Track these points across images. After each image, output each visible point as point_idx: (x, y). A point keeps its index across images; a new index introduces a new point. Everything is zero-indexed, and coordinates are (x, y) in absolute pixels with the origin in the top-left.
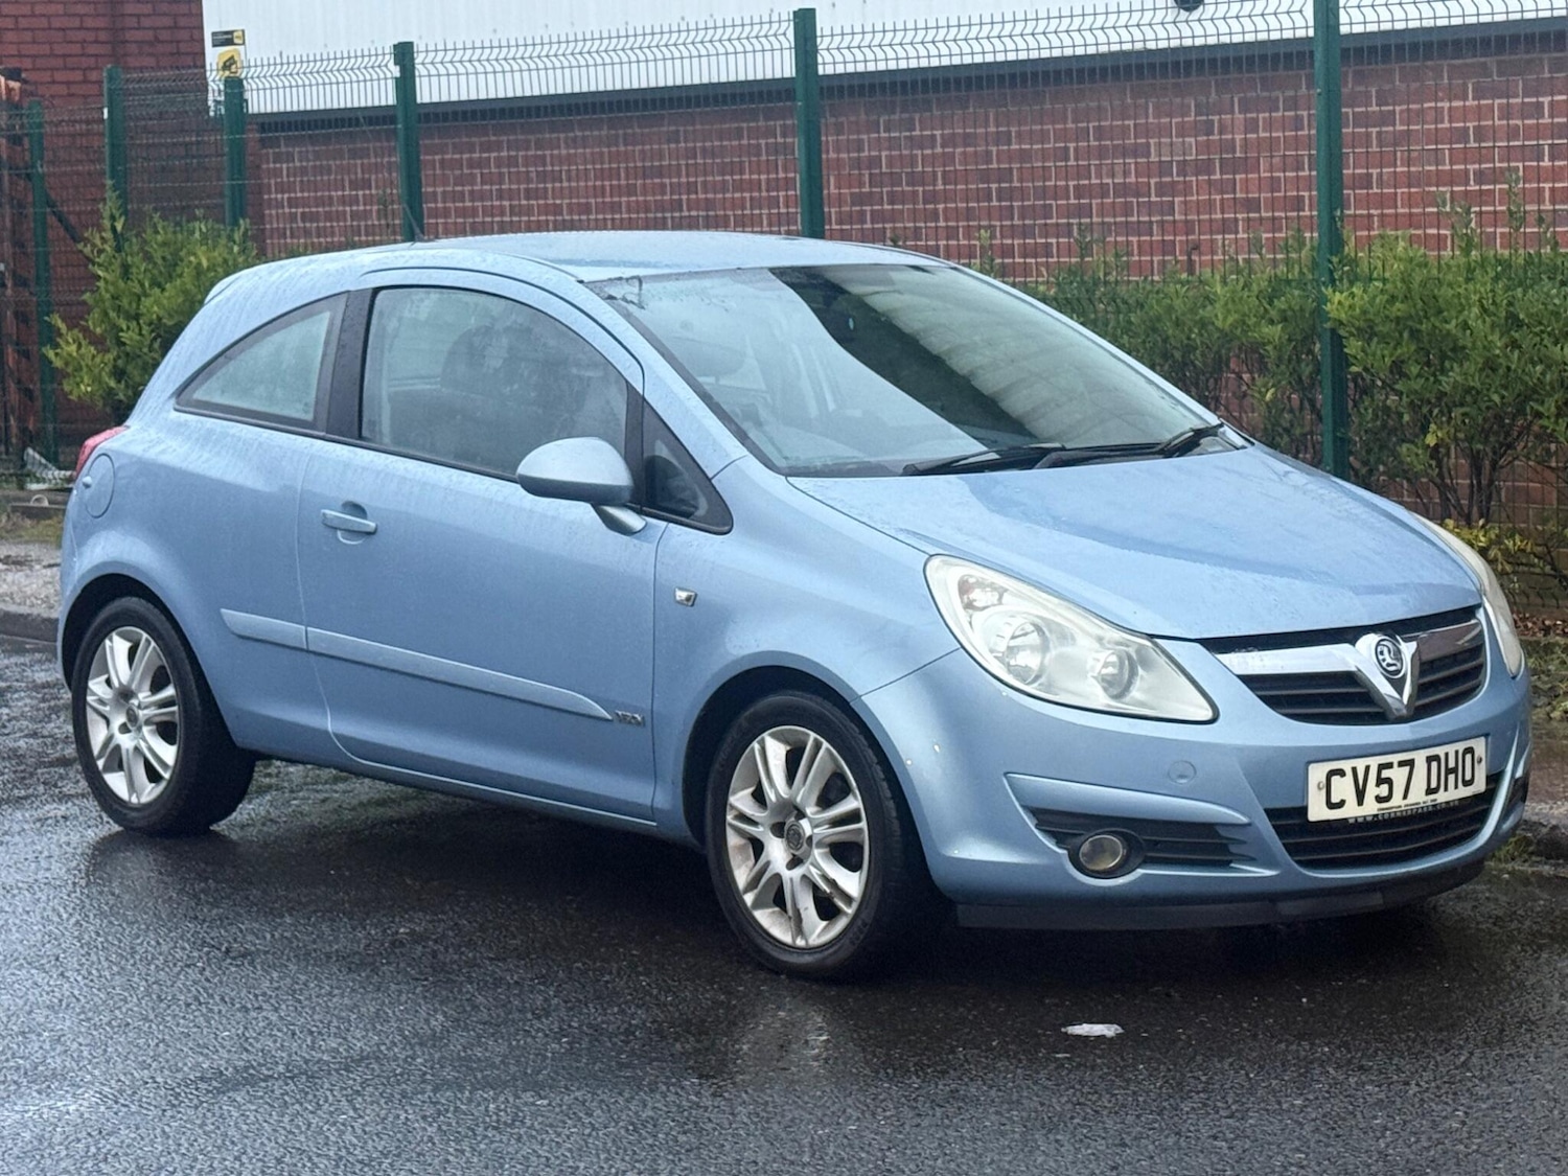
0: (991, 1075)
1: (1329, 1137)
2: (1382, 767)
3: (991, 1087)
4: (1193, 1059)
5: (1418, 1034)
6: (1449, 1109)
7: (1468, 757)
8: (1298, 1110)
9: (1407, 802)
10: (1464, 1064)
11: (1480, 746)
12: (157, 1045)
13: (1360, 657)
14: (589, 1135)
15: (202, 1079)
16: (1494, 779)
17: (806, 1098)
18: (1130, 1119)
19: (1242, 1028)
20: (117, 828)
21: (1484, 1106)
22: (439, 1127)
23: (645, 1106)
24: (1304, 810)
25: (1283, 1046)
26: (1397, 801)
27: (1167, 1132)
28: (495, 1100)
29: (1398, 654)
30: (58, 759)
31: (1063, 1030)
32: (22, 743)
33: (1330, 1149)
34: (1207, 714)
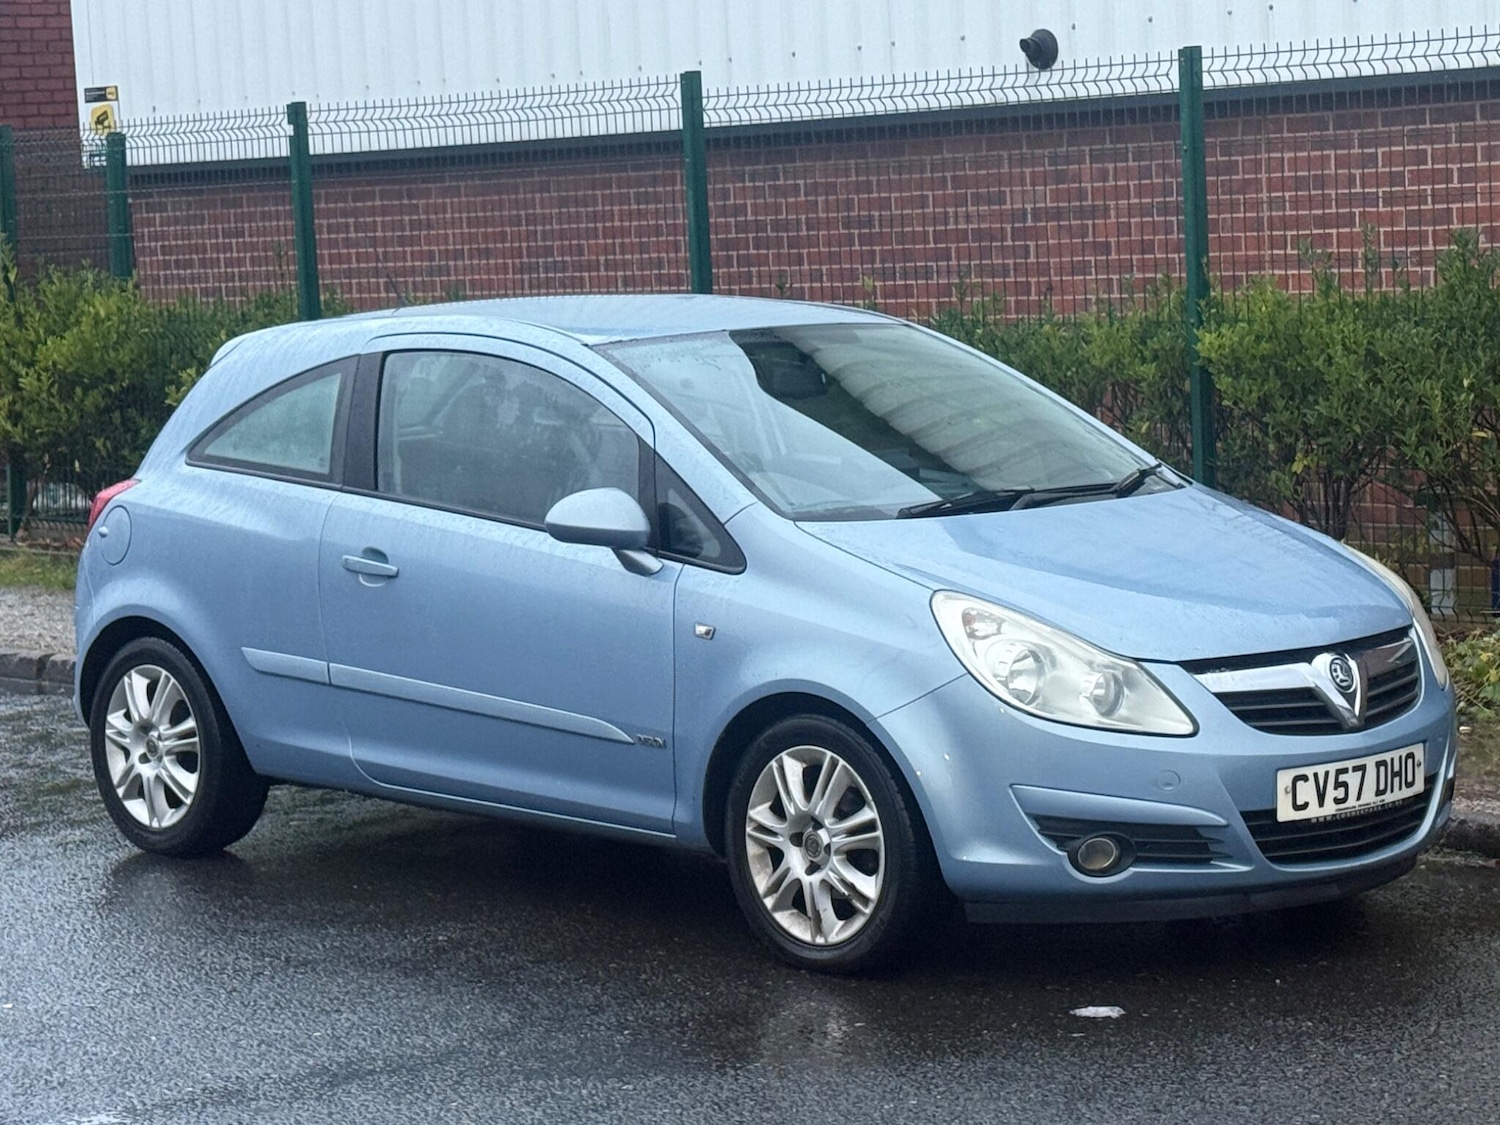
0: (1020, 1054)
1: (1335, 1099)
2: (1340, 772)
3: (1023, 1064)
4: (1194, 1035)
5: (1386, 1009)
6: (1434, 1074)
7: (1410, 761)
8: (1301, 1077)
9: (1360, 802)
10: (1436, 1033)
11: (1418, 751)
12: (259, 1045)
13: (1317, 674)
14: (681, 1114)
15: (311, 1074)
16: (1430, 780)
17: (863, 1078)
18: (1156, 1089)
19: (1230, 1007)
20: (137, 850)
21: (1463, 1070)
22: (544, 1111)
23: (722, 1088)
24: (1273, 812)
25: (1270, 1021)
26: (1352, 802)
27: (1192, 1100)
28: (584, 1086)
29: (1348, 671)
30: (53, 787)
31: (1072, 1012)
32: (12, 773)
33: (1340, 1110)
34: (1188, 728)
